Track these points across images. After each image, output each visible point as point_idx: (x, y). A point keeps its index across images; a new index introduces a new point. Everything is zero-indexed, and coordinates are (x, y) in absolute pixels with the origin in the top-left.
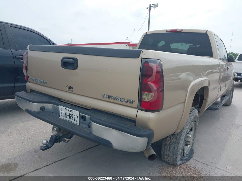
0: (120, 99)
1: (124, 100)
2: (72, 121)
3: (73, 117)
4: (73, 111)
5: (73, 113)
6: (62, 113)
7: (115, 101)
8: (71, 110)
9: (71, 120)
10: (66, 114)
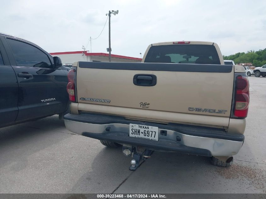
0: (209, 111)
1: (214, 111)
2: (148, 138)
3: (149, 134)
4: (150, 127)
5: (150, 130)
6: (134, 131)
7: (204, 113)
8: (147, 126)
9: (146, 137)
10: (139, 132)
